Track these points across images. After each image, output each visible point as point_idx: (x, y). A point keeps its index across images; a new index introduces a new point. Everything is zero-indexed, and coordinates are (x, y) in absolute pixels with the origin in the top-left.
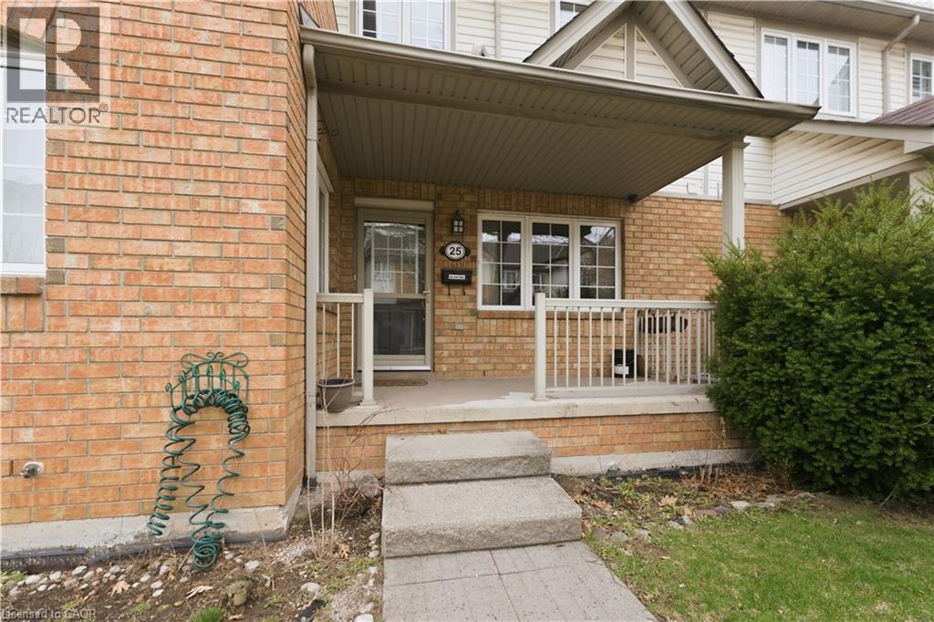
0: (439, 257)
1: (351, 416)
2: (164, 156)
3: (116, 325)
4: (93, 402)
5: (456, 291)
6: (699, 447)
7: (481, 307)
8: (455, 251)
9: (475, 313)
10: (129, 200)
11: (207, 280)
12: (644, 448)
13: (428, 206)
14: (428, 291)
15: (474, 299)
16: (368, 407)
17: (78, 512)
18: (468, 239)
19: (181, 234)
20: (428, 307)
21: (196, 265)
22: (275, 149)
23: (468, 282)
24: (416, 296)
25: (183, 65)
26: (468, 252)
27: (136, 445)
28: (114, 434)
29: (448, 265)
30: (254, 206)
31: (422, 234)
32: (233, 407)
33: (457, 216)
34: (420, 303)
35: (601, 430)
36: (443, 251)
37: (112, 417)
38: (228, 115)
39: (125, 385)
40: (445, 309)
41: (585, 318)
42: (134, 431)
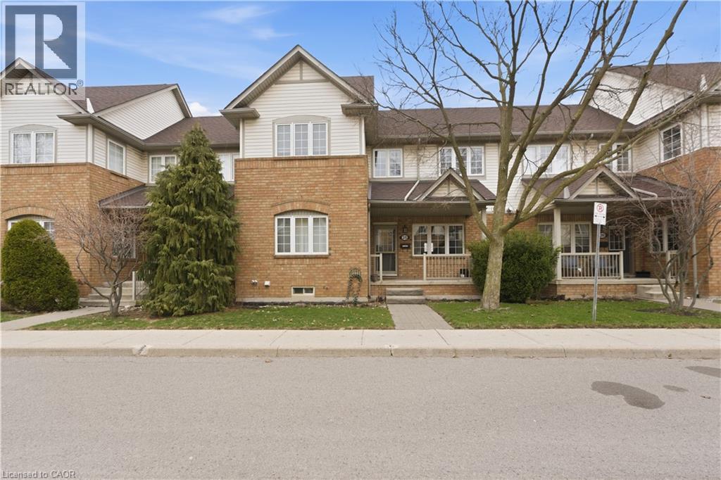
0: (400, 240)
1: (378, 283)
2: (346, 232)
3: (339, 263)
4: (336, 276)
5: (405, 250)
6: (469, 294)
7: (414, 255)
8: (405, 238)
9: (412, 257)
10: (341, 240)
11: (354, 254)
12: (453, 294)
13: (396, 223)
14: (396, 250)
15: (411, 253)
16: (381, 282)
17: (333, 296)
18: (409, 233)
19: (349, 246)
20: (396, 256)
21: (352, 251)
22: (365, 229)
23: (409, 247)
24: (392, 252)
25: (350, 215)
26: (409, 237)
27: (342, 284)
28: (339, 282)
29: (403, 242)
30: (362, 240)
31: (394, 232)
32: (358, 277)
33: (405, 227)
34: (394, 255)
35: (441, 288)
36: (401, 238)
37: (338, 279)
38: (357, 223)
39: (340, 274)
40: (402, 256)
41: (451, 258)
42: (342, 282)
